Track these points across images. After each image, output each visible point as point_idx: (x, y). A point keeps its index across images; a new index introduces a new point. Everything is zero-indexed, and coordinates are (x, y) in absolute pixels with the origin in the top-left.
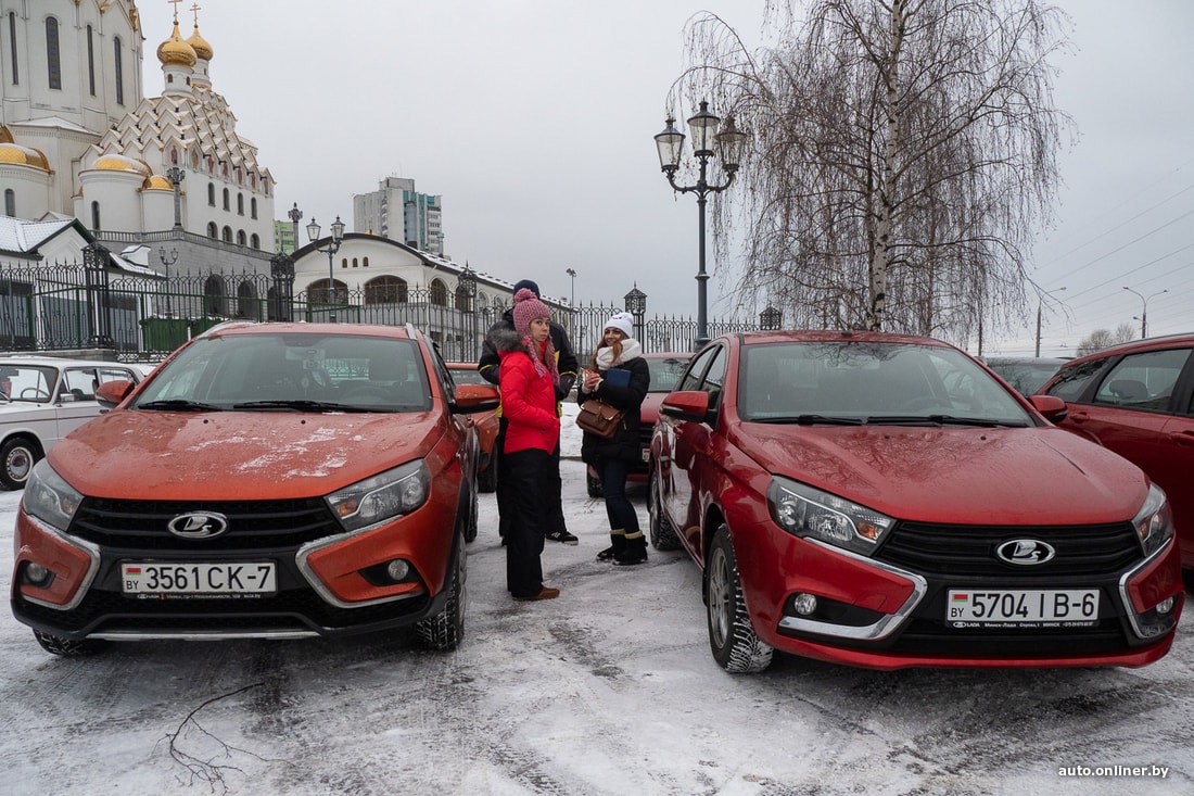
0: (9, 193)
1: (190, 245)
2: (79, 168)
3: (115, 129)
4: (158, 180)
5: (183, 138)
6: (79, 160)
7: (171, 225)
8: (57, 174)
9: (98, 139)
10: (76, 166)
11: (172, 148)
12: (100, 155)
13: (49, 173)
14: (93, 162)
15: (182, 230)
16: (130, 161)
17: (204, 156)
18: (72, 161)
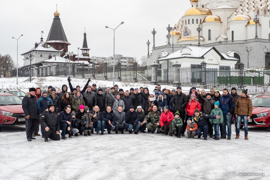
0: (209, 30)
1: (260, 43)
2: (230, 20)
3: (241, 5)
4: (252, 22)
5: (261, 6)
6: (230, 17)
7: (254, 37)
8: (223, 22)
9: (236, 10)
10: (229, 19)
11: (257, 10)
12: (236, 15)
13: (221, 23)
14: (234, 18)
15: (258, 38)
16: (244, 16)
17: (268, 11)
18: (228, 18)
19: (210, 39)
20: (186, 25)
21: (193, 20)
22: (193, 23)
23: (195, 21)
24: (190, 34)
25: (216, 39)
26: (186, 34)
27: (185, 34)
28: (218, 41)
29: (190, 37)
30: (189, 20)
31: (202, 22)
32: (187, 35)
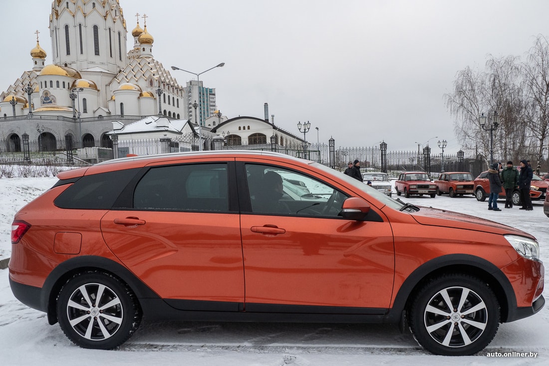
0: (84, 100)
2: (109, 88)
4: (146, 93)
5: (154, 75)
6: (109, 85)
9: (114, 76)
10: (107, 87)
11: (150, 80)
12: (119, 83)
13: (98, 91)
14: (121, 86)
16: (132, 86)
17: (162, 82)
18: (106, 85)
19: (85, 111)
20: (46, 89)
21: (51, 82)
22: (58, 86)
23: (61, 85)
24: (55, 102)
25: (94, 112)
26: (48, 101)
27: (45, 102)
28: (97, 115)
29: (53, 106)
30: (46, 82)
31: (70, 87)
32: (49, 103)
